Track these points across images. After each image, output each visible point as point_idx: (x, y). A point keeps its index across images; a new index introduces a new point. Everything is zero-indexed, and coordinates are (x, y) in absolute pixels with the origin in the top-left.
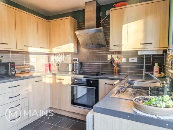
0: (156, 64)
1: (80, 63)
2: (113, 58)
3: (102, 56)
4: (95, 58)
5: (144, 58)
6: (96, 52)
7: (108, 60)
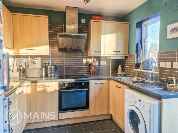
0: (120, 66)
1: (55, 67)
2: (88, 62)
3: (78, 59)
4: (71, 61)
5: (111, 61)
6: (71, 55)
7: (84, 63)
